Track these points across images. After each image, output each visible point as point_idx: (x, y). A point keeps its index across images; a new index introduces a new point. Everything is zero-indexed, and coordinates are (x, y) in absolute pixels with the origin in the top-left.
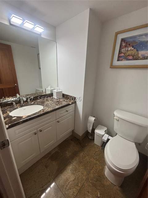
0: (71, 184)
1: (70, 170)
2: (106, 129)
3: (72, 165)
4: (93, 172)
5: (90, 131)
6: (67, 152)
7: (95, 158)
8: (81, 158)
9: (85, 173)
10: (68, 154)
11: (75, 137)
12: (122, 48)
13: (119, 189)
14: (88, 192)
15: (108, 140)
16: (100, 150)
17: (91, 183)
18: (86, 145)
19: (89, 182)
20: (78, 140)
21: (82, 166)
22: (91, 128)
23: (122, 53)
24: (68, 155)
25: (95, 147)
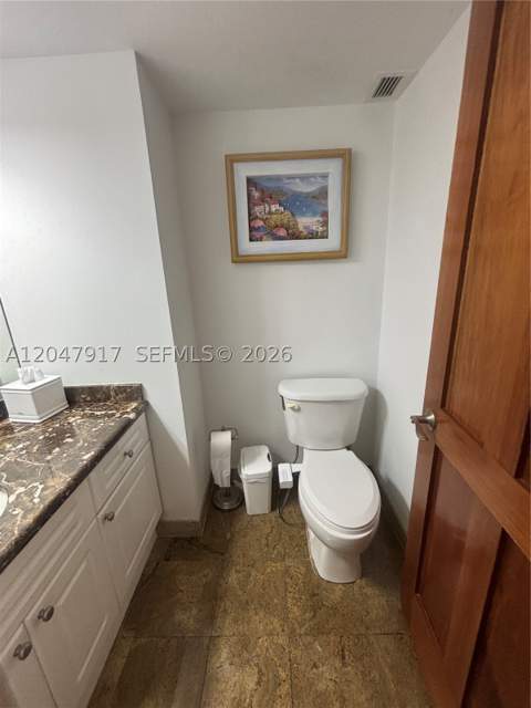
0: (260, 702)
1: (226, 666)
2: (266, 451)
3: (222, 641)
4: (294, 598)
5: (227, 484)
6: (180, 616)
7: (277, 556)
8: (240, 593)
9: (276, 623)
10: (187, 618)
11: (176, 540)
12: (255, 205)
13: (363, 582)
14: (315, 666)
15: (296, 476)
16: (273, 524)
17: (306, 634)
18: (228, 536)
19: (301, 635)
20: (191, 540)
21: (256, 614)
22: (227, 473)
23: (257, 217)
24: (191, 621)
25: (255, 523)
